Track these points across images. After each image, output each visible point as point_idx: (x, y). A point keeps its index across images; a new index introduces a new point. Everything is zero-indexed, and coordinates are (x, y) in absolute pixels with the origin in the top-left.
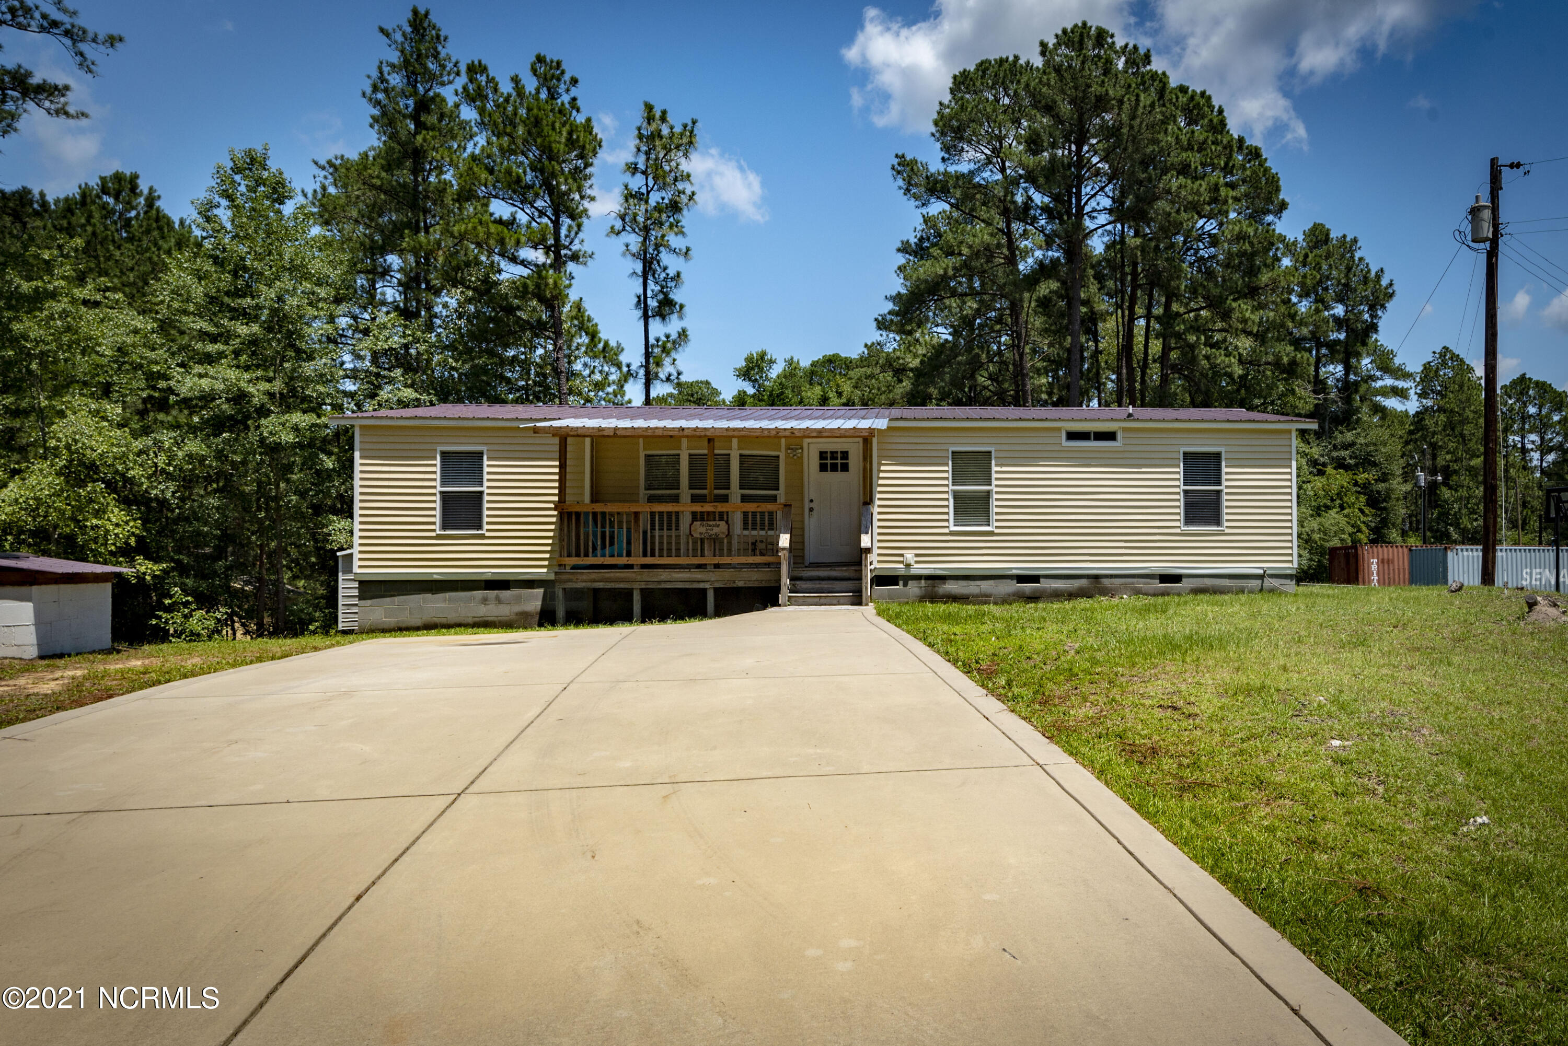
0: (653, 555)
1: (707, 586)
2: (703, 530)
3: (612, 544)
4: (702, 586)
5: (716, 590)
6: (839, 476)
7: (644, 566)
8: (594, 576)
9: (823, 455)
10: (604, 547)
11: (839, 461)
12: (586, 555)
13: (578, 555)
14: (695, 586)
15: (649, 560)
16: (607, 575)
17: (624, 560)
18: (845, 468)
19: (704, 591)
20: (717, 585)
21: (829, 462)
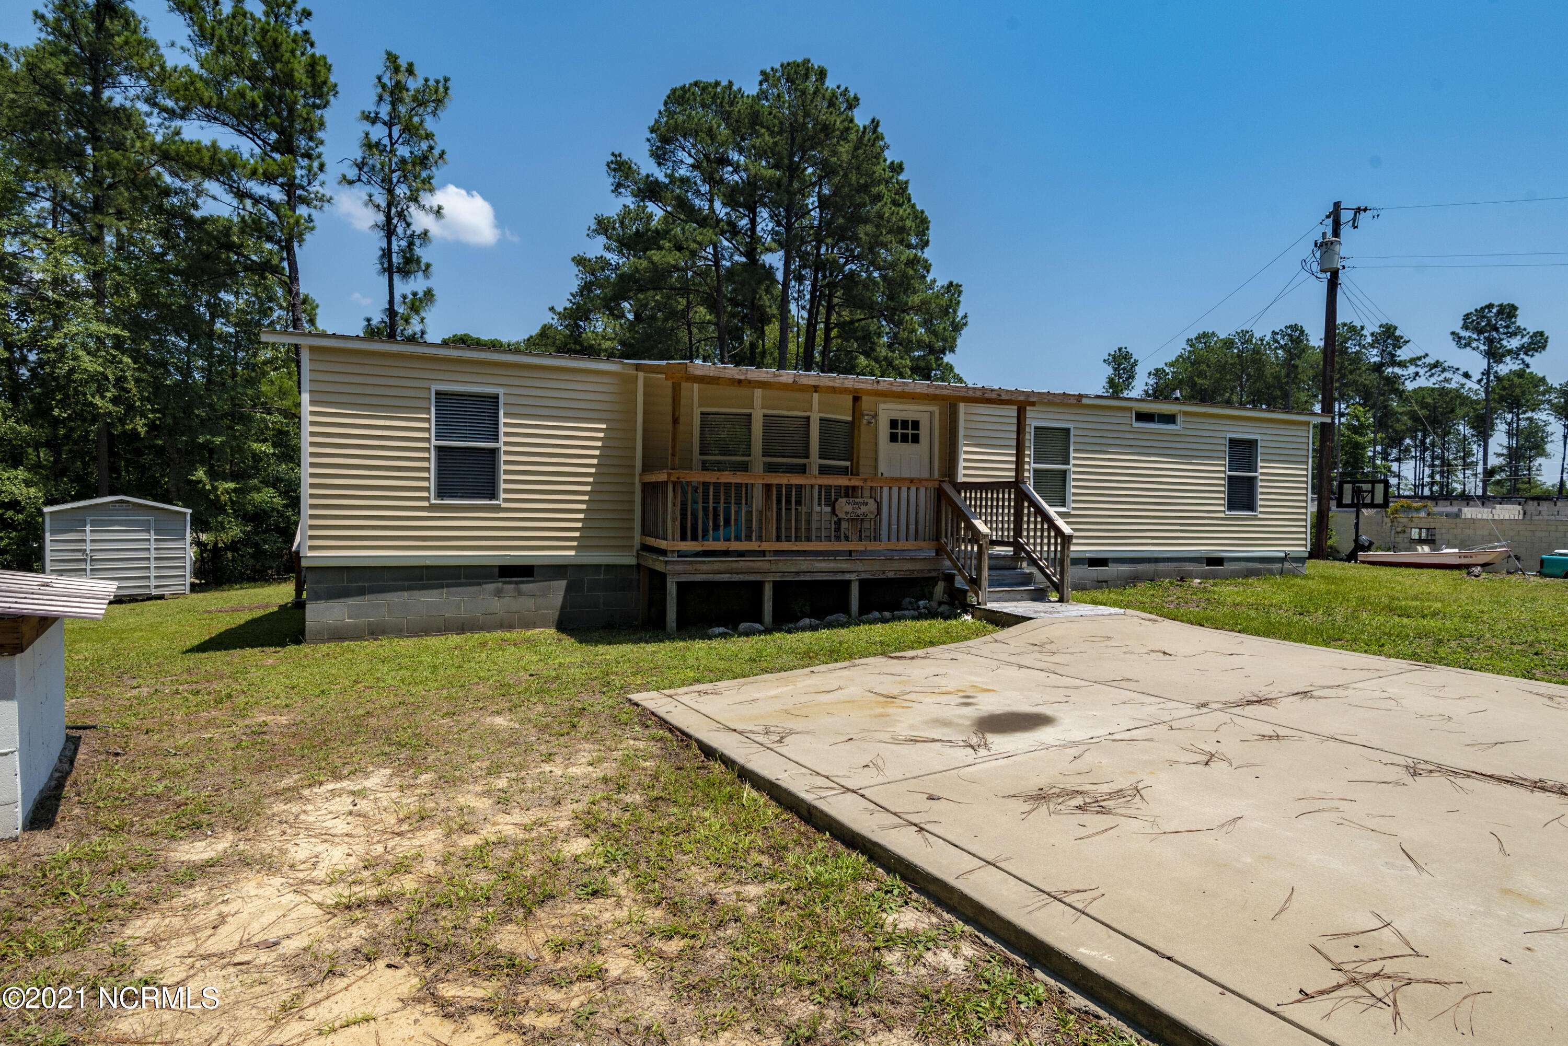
0: (788, 539)
1: (853, 577)
2: (849, 508)
3: (727, 522)
4: (847, 577)
5: (862, 582)
6: (909, 447)
7: (777, 553)
8: (716, 566)
9: (893, 424)
10: (716, 527)
11: (910, 432)
12: (705, 537)
13: (695, 538)
14: (839, 577)
15: (784, 546)
16: (735, 565)
17: (754, 545)
18: (916, 439)
19: (849, 582)
20: (864, 576)
21: (900, 431)
